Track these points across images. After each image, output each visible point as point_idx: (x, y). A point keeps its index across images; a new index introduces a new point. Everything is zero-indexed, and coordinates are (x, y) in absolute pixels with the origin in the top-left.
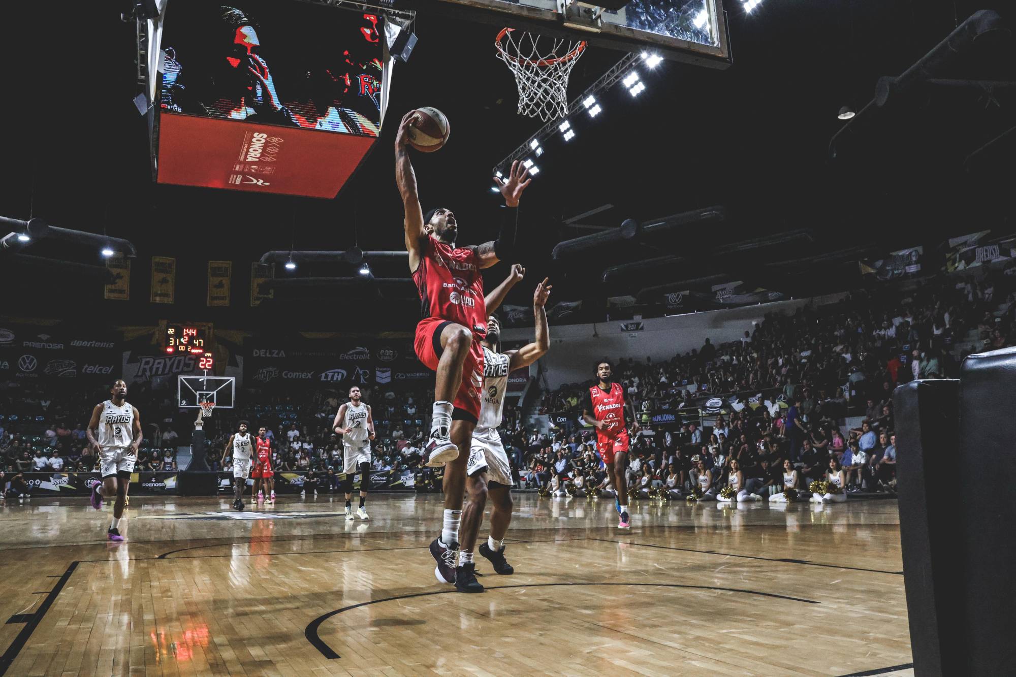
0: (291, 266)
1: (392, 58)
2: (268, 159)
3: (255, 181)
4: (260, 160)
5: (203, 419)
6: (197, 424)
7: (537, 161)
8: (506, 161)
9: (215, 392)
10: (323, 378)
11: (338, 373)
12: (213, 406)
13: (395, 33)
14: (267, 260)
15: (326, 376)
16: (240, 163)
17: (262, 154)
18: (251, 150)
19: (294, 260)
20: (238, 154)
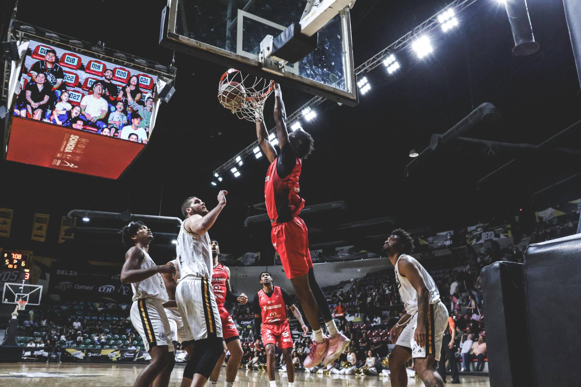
0: (86, 220)
1: (159, 100)
2: (78, 152)
3: (69, 164)
4: (73, 152)
5: (18, 311)
6: (14, 315)
7: (239, 169)
8: (221, 168)
9: (28, 295)
10: (100, 290)
11: (110, 287)
12: (26, 303)
13: (162, 86)
14: (72, 215)
15: (102, 289)
16: (60, 152)
17: (75, 148)
18: (68, 145)
19: (88, 216)
20: (60, 146)
